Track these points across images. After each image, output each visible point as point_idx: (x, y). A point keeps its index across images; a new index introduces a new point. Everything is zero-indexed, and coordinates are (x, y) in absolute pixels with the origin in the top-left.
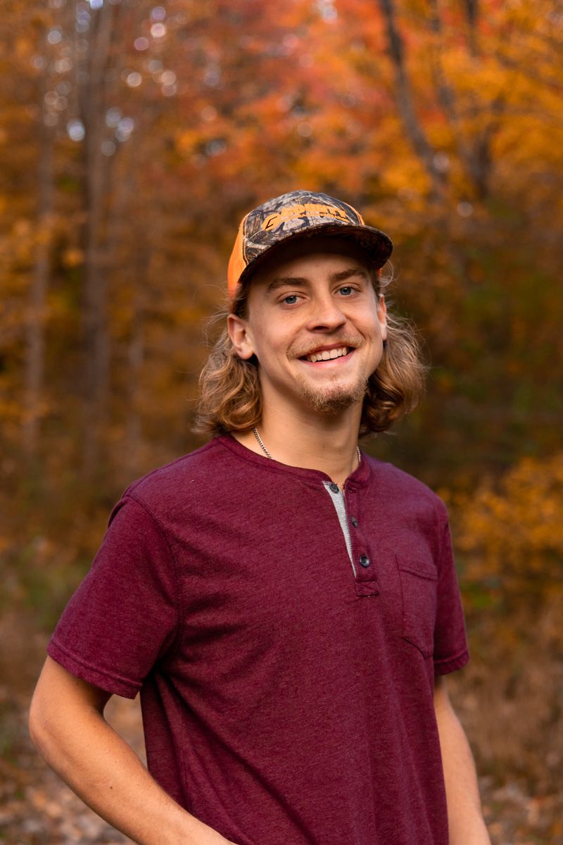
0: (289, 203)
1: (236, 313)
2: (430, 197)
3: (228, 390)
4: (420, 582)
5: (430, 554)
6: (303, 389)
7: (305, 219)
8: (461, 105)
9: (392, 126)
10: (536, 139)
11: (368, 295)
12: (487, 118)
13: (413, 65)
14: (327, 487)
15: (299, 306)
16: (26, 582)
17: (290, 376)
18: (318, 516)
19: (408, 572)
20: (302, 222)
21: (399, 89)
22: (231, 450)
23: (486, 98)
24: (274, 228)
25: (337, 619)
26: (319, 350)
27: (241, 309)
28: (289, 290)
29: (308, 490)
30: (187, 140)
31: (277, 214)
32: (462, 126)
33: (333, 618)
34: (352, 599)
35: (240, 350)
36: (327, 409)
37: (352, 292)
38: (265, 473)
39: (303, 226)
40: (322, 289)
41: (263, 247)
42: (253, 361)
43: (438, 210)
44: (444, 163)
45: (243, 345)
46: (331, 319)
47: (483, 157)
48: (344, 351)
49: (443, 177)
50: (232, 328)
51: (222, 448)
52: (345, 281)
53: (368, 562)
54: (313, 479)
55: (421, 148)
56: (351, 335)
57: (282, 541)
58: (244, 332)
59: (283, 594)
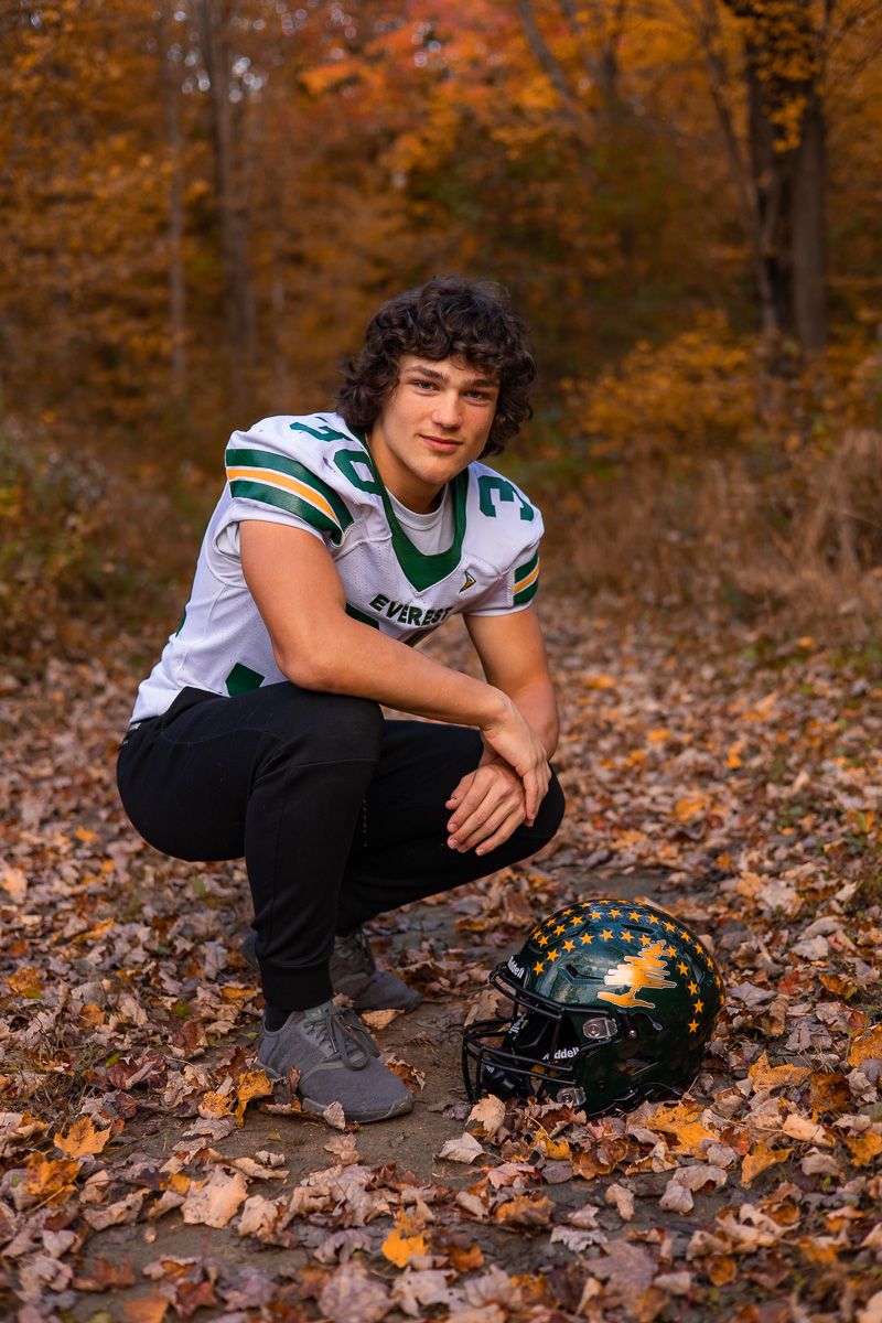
9: (516, 45)
10: (661, 45)
12: (612, 25)
30: (318, 81)
32: (586, 36)
47: (610, 66)
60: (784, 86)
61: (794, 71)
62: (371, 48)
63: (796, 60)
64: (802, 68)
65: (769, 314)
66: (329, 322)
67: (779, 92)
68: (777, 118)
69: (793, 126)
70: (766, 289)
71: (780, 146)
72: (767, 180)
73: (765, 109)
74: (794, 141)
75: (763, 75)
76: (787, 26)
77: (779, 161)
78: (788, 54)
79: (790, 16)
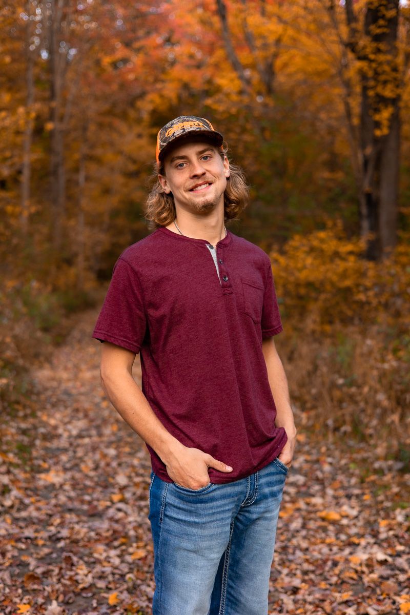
0: (177, 123)
1: (161, 174)
2: (241, 92)
3: (158, 208)
4: (253, 289)
5: (261, 279)
6: (192, 203)
7: (184, 129)
8: (258, 43)
9: (220, 54)
10: (298, 61)
11: (217, 158)
12: (273, 50)
13: (231, 20)
14: (208, 247)
15: (185, 167)
16: (26, 304)
17: (186, 198)
18: (204, 259)
19: (247, 284)
20: (182, 131)
21: (224, 34)
22: (164, 233)
23: (271, 39)
24: (171, 135)
25: (214, 305)
26: (196, 186)
27: (162, 172)
28: (180, 161)
29: (199, 248)
30: (106, 60)
31: (172, 129)
32: (258, 54)
33: (212, 304)
34: (220, 296)
35: (165, 190)
36: (203, 210)
37: (208, 158)
38: (179, 242)
39: (183, 132)
40: (194, 158)
41: (165, 144)
42: (171, 195)
43: (246, 99)
44: (248, 73)
45: (166, 188)
46: (199, 171)
47: (270, 71)
48: (208, 185)
49: (248, 82)
50: (161, 180)
51: (160, 232)
52: (205, 153)
53: (227, 279)
54: (201, 243)
55: (236, 66)
56: (209, 177)
57: (188, 271)
58: (166, 182)
59: (188, 295)
60: (382, 100)
61: (388, 92)
62: (137, 45)
63: (390, 86)
64: (392, 91)
65: (365, 224)
66: (107, 191)
67: (379, 102)
68: (377, 117)
69: (385, 123)
70: (364, 210)
71: (378, 133)
72: (369, 150)
73: (371, 112)
74: (385, 131)
75: (371, 93)
76: (387, 68)
77: (376, 141)
78: (385, 83)
79: (388, 63)
